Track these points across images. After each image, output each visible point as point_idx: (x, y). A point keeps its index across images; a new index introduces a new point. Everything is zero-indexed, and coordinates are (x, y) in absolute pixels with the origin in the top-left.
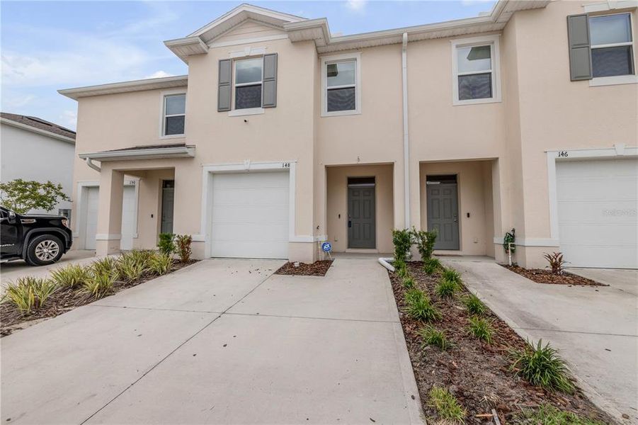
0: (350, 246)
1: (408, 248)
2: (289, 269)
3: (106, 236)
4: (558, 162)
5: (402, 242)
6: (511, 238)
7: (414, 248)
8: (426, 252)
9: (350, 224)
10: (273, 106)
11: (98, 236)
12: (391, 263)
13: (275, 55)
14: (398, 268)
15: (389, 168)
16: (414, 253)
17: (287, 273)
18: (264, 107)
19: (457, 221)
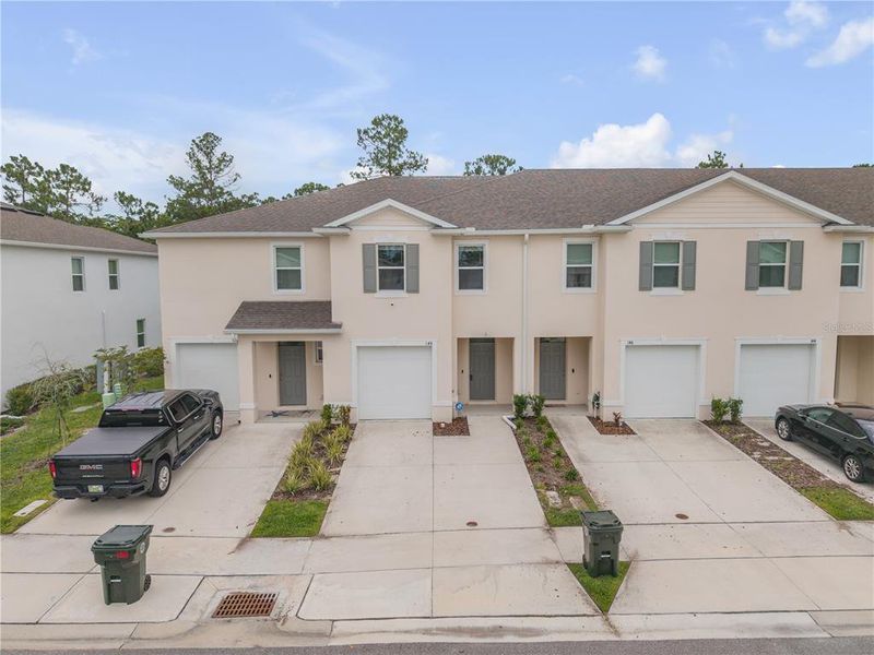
0: (471, 398)
1: (523, 409)
2: (439, 430)
3: (252, 406)
4: (627, 347)
5: (521, 403)
6: (597, 398)
7: (529, 407)
8: (537, 410)
9: (471, 377)
11: (242, 405)
12: (512, 420)
13: (417, 245)
14: (519, 427)
15: (509, 342)
16: (529, 411)
17: (443, 434)
18: (408, 291)
19: (564, 375)
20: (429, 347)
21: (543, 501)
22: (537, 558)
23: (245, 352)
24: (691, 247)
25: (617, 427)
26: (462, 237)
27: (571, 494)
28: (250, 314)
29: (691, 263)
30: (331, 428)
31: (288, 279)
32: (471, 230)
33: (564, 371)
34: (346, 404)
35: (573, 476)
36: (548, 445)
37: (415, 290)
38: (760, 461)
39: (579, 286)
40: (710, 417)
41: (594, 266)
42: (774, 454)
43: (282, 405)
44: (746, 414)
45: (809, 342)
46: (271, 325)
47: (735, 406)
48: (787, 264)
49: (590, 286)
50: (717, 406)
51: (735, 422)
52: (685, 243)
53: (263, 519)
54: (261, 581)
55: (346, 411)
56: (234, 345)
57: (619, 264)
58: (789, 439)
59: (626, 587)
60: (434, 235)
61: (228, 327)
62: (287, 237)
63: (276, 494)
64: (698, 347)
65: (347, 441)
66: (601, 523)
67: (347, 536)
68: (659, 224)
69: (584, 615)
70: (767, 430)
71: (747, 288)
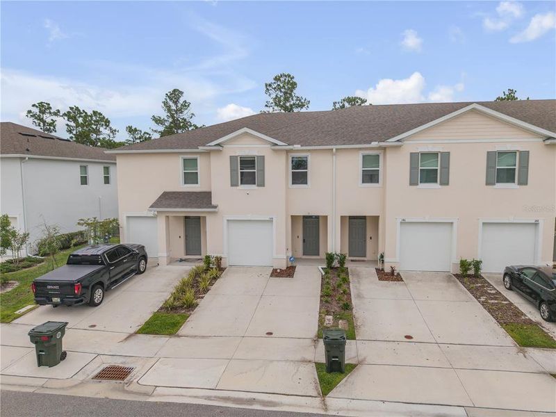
0: (304, 254)
1: (332, 262)
2: (276, 273)
3: (166, 254)
4: (401, 223)
5: (330, 258)
6: (382, 256)
7: (336, 261)
8: (341, 263)
9: (304, 241)
10: (263, 185)
11: (160, 254)
12: (323, 269)
13: (264, 156)
14: (326, 273)
15: (325, 218)
16: (336, 264)
17: (277, 276)
18: (258, 186)
19: (365, 241)
20: (271, 221)
21: (321, 321)
22: (299, 357)
23: (161, 222)
24: (446, 156)
25: (391, 276)
26: (291, 151)
27: (341, 319)
28: (168, 199)
29: (446, 167)
30: (207, 270)
31: (191, 178)
32: (297, 147)
33: (365, 238)
34: (219, 256)
35: (347, 307)
36: (339, 286)
37: (262, 184)
38: (483, 304)
39: (372, 182)
40: (459, 272)
41: (380, 169)
42: (496, 299)
43: (187, 255)
44: (484, 270)
45: (534, 222)
46: (176, 206)
47: (477, 265)
48: (517, 167)
49: (378, 182)
50: (464, 265)
51: (477, 276)
52: (442, 153)
53: (147, 323)
54: (128, 360)
55: (219, 260)
56: (155, 217)
57: (396, 167)
58: (510, 289)
59: (346, 381)
60: (274, 150)
61: (150, 207)
62: (189, 153)
63: (161, 308)
64: (452, 223)
65: (215, 278)
66: (331, 338)
67: (191, 337)
68: (422, 141)
69: (310, 396)
70: (497, 282)
71: (488, 184)
